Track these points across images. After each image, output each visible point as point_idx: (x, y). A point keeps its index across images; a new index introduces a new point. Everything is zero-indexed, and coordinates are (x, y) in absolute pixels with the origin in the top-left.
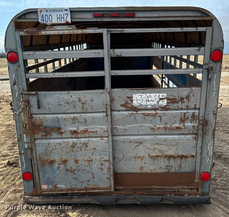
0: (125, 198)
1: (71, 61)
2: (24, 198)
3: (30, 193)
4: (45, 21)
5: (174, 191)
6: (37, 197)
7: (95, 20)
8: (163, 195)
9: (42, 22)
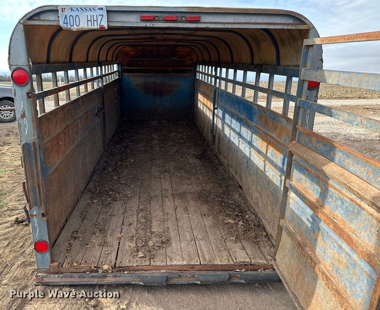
0: (180, 276)
1: (100, 85)
2: (36, 276)
3: (46, 270)
4: (69, 25)
5: (245, 265)
6: (56, 276)
7: (143, 25)
8: (230, 270)
9: (65, 25)
